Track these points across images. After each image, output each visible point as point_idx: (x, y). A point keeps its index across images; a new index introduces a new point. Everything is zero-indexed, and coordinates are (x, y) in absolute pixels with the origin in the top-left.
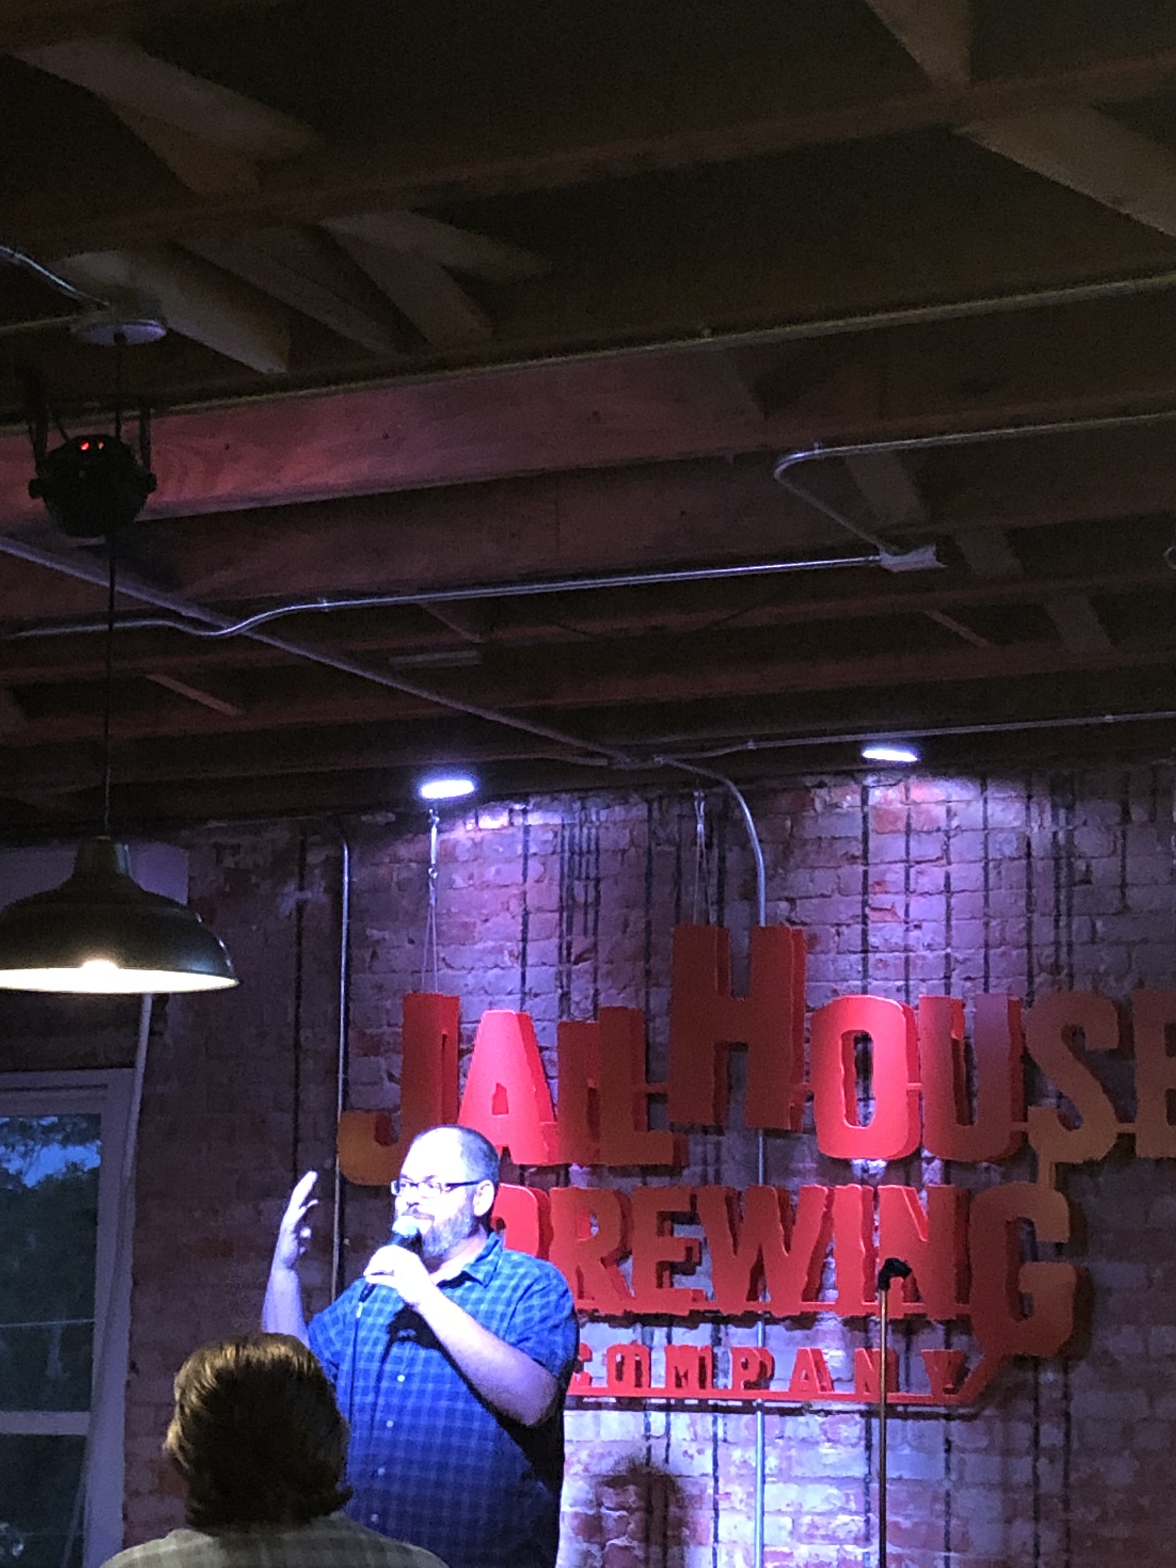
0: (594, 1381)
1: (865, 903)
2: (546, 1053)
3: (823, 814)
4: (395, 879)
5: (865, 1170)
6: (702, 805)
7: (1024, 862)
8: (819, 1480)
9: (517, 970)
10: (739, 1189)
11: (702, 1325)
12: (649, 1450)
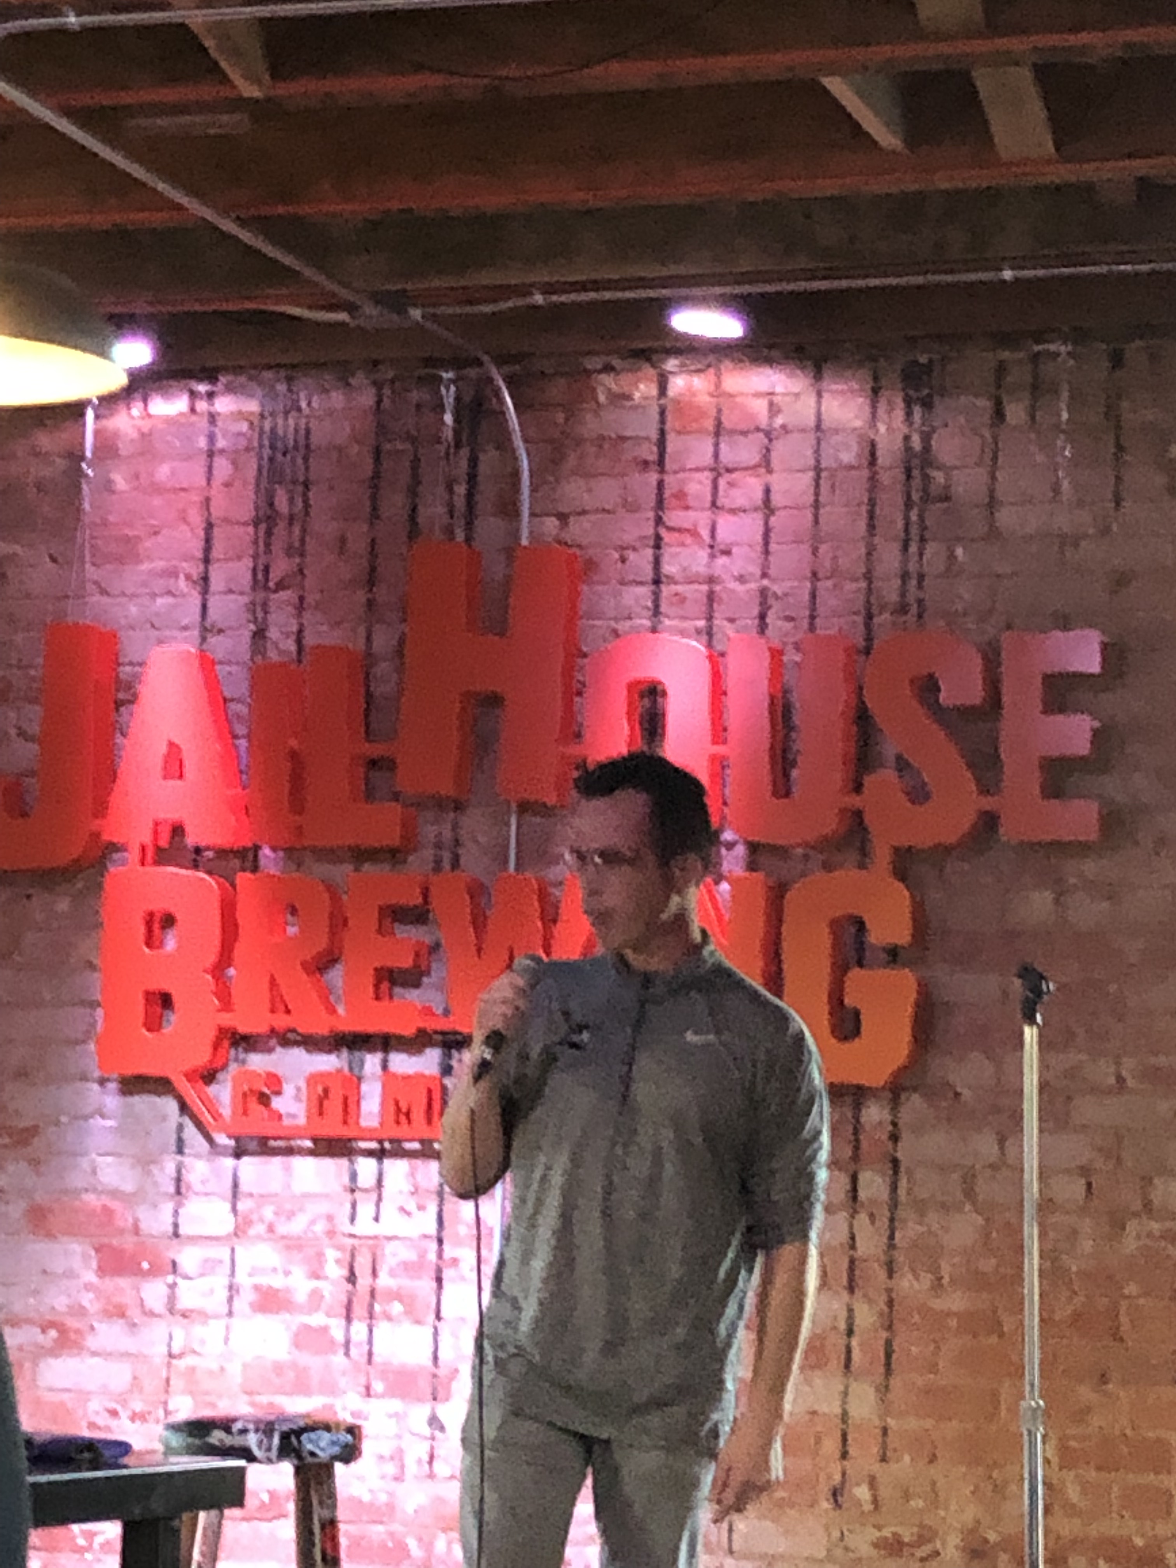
0: (286, 1117)
1: (659, 521)
2: (234, 707)
3: (607, 406)
4: (32, 478)
6: (453, 388)
7: (866, 473)
9: (196, 600)
10: (486, 880)
11: (428, 1050)
12: (354, 1206)
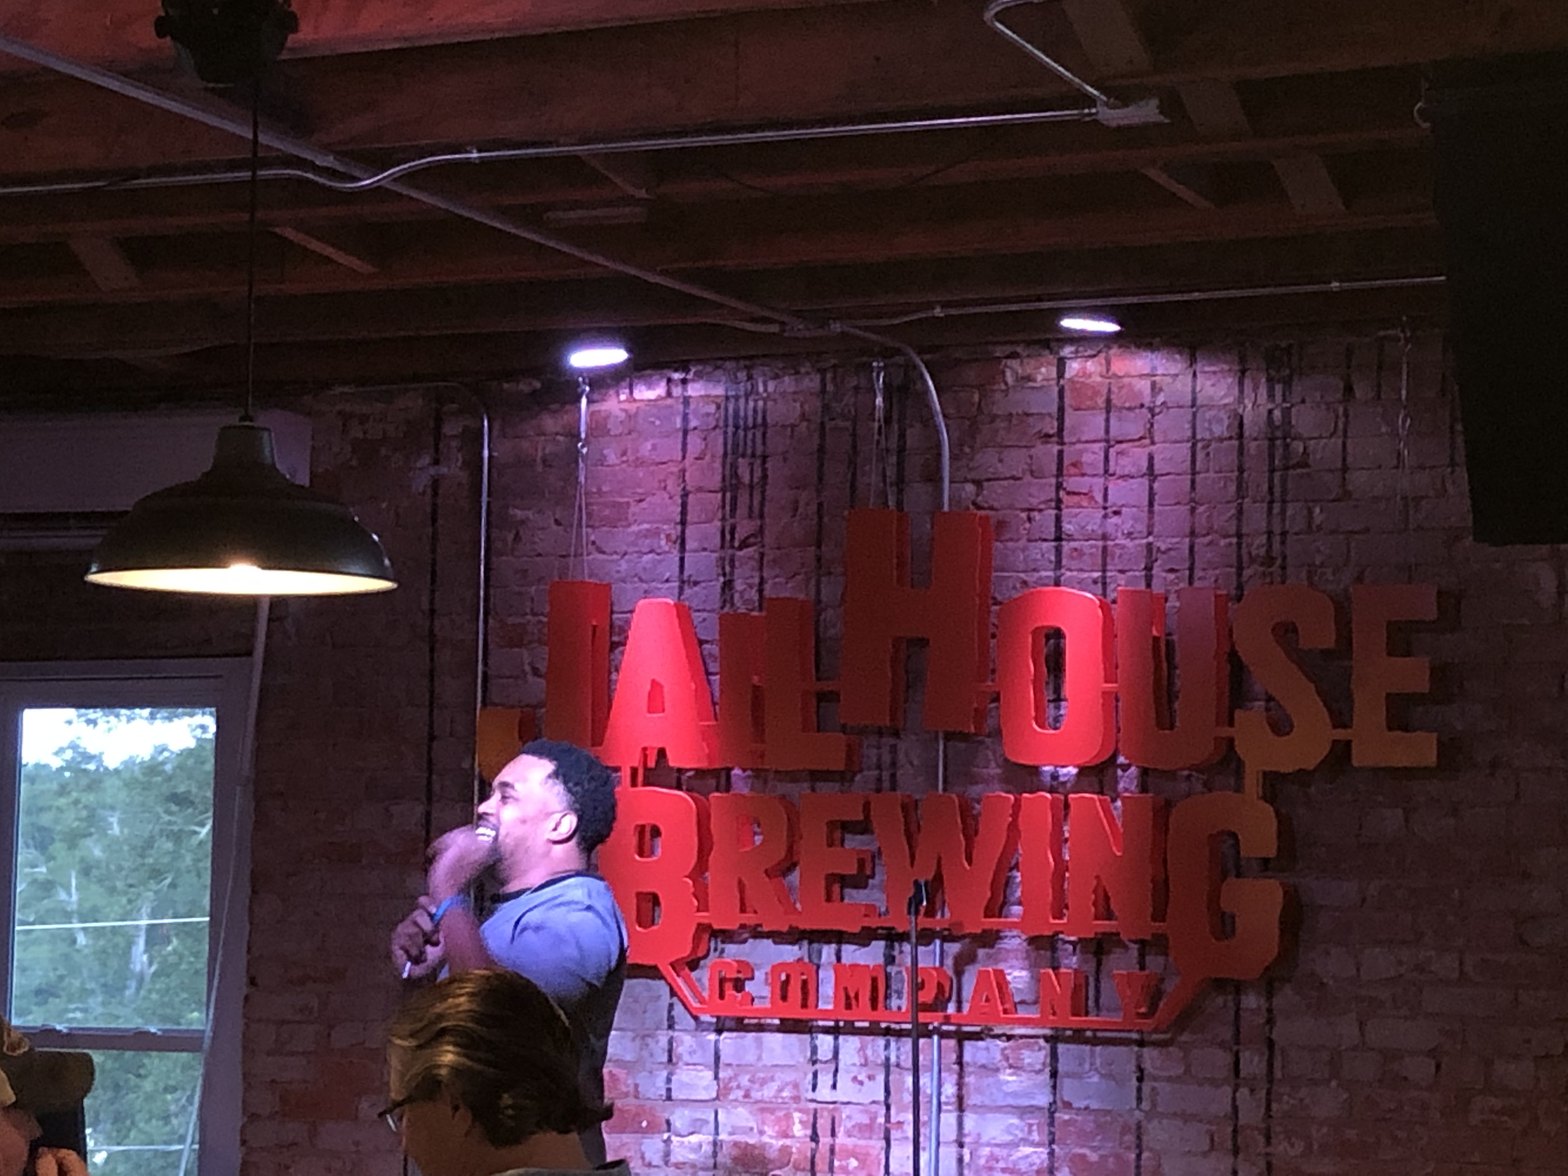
0: (756, 1001)
1: (1059, 486)
2: (706, 646)
3: (1014, 387)
4: (540, 454)
5: (1055, 777)
6: (882, 375)
7: (1235, 443)
8: (999, 1109)
9: (675, 555)
10: (917, 797)
11: (874, 943)
12: (815, 1075)
